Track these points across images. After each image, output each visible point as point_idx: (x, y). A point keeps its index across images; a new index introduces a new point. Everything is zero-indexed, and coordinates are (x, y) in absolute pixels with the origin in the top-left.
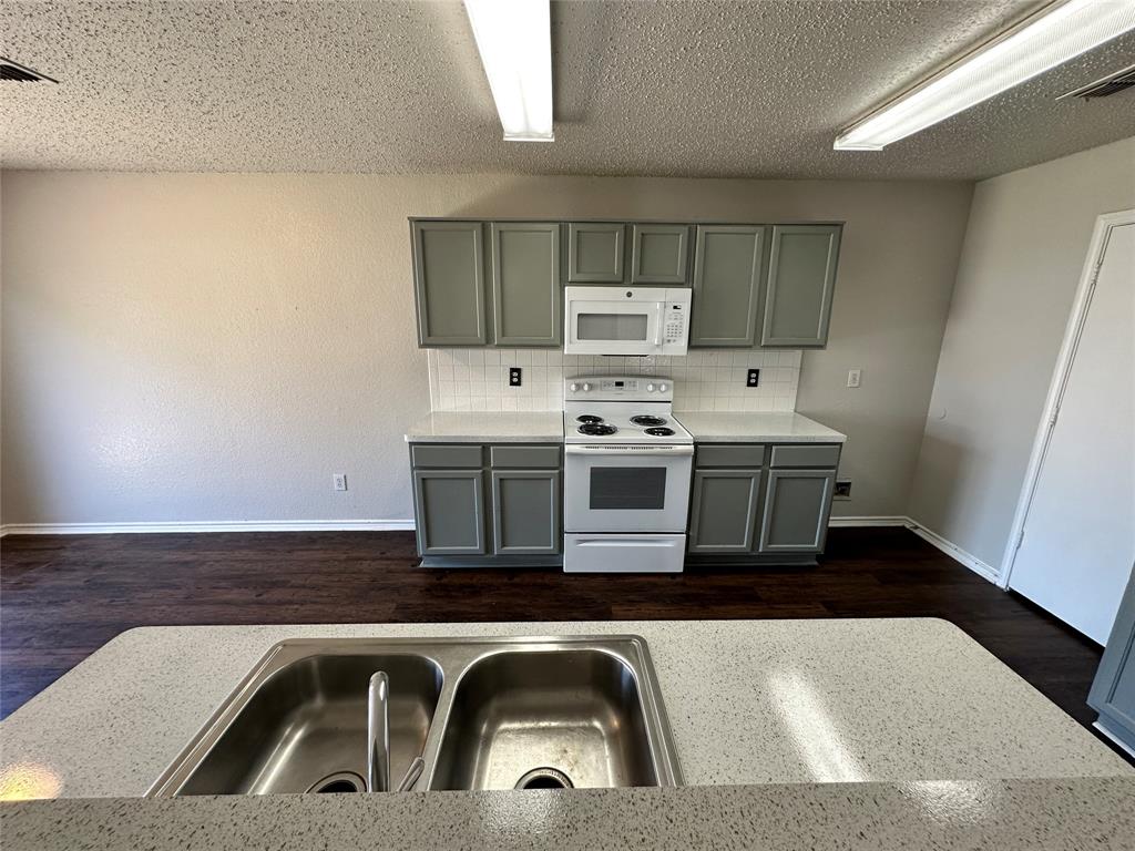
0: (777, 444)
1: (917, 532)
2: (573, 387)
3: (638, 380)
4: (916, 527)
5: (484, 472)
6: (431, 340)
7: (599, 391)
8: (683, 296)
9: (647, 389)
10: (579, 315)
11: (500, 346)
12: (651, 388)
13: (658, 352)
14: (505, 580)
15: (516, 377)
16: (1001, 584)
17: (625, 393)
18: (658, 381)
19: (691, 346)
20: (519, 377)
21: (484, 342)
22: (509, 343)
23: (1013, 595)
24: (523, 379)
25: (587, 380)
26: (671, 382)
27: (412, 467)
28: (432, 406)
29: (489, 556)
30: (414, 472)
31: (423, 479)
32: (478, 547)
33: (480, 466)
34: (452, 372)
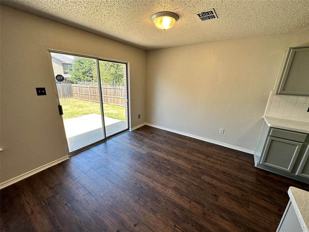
5: (303, 145)
6: (283, 92)
27: (268, 135)
28: (265, 114)
29: (291, 174)
30: (269, 137)
31: (272, 140)
32: (288, 169)
33: (303, 142)
34: (278, 104)
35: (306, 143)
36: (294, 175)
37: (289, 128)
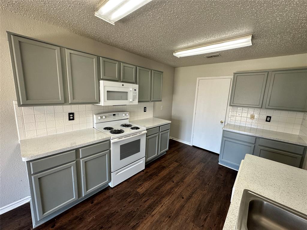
0: (161, 126)
1: (173, 139)
2: (99, 118)
3: (120, 113)
4: (173, 138)
5: (76, 162)
6: (28, 102)
7: (108, 118)
8: (136, 86)
9: (123, 115)
10: (107, 91)
11: (71, 104)
12: (124, 115)
13: (131, 104)
14: (91, 205)
15: (71, 116)
16: (191, 145)
17: (116, 118)
18: (125, 113)
19: (139, 102)
20: (73, 117)
21: (63, 102)
22: (76, 102)
23: (194, 146)
24: (75, 117)
25: (104, 114)
26: (128, 113)
27: (30, 175)
28: (19, 138)
29: (79, 199)
30: (33, 177)
31: (39, 178)
32: (74, 198)
33: (75, 159)
34: (34, 117)
35: (77, 160)
36: (82, 198)
37: (53, 152)
